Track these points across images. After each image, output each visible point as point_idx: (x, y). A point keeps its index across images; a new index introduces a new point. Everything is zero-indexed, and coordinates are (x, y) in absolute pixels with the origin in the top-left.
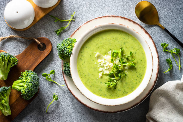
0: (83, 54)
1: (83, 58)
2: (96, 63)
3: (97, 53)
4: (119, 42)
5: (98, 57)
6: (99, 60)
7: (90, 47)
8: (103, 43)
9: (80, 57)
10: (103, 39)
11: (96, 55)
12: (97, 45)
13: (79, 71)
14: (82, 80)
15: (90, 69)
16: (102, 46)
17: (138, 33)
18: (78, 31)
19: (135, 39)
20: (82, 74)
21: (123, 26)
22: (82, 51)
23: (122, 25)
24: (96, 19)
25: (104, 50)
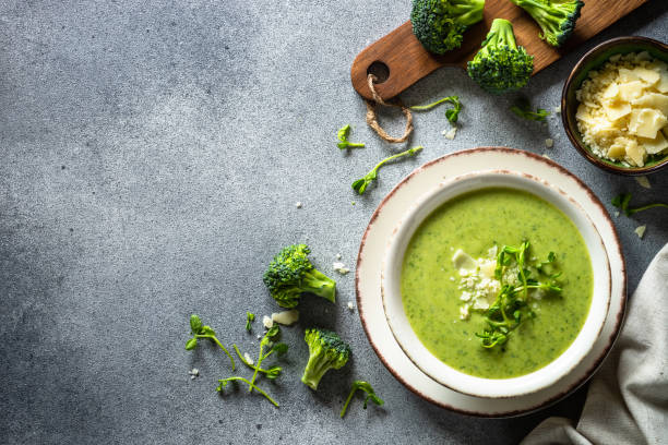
0: (417, 251)
1: (417, 264)
2: (452, 278)
3: (458, 252)
4: (518, 223)
5: (461, 262)
6: (463, 272)
7: (439, 234)
8: (476, 224)
9: (411, 259)
10: (475, 213)
11: (454, 258)
12: (457, 229)
13: (406, 297)
14: (413, 324)
15: (435, 295)
16: (471, 231)
17: (573, 201)
18: (404, 185)
19: (565, 219)
20: (413, 306)
21: (533, 179)
22: (417, 244)
23: (530, 177)
24: (457, 154)
25: (476, 244)
